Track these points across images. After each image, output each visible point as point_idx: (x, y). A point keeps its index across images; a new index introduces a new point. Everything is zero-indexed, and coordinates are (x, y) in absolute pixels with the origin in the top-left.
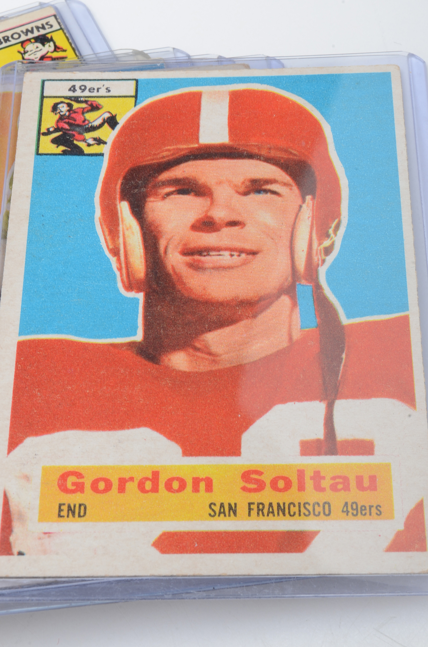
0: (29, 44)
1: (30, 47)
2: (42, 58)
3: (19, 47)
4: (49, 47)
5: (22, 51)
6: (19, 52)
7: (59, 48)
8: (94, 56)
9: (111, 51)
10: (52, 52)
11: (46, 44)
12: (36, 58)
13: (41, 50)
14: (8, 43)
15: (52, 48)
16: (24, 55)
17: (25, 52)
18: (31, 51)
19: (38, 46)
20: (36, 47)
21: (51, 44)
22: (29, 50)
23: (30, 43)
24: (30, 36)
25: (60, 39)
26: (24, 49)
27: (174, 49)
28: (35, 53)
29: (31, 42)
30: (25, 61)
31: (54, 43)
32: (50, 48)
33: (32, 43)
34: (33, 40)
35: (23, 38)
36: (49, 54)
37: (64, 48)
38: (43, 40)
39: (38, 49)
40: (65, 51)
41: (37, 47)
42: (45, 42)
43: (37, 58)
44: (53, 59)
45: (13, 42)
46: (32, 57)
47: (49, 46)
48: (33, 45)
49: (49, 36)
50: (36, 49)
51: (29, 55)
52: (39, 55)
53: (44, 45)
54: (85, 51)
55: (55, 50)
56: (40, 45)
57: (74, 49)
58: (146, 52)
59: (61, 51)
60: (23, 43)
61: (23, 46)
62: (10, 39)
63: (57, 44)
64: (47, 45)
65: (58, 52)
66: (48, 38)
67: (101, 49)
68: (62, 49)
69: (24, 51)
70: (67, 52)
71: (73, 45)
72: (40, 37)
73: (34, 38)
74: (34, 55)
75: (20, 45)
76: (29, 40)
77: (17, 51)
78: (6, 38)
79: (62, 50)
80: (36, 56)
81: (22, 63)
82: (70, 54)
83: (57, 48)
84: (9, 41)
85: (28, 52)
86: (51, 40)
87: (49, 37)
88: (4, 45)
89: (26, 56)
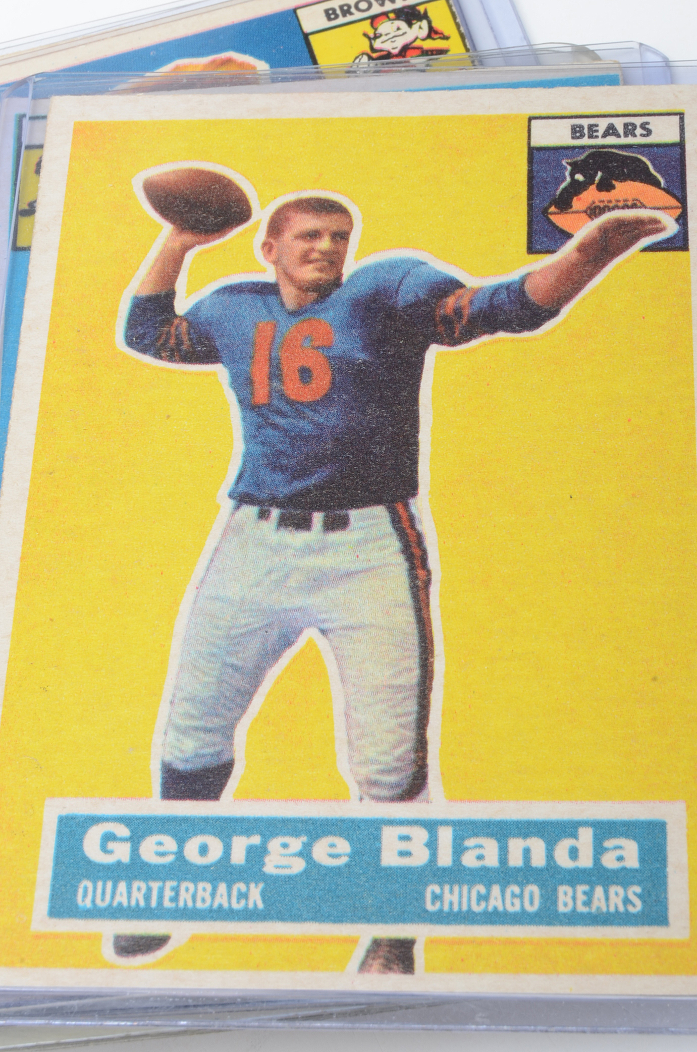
0: (384, 21)
1: (386, 27)
2: (406, 49)
3: (366, 26)
4: (419, 30)
5: (371, 33)
6: (365, 35)
7: (436, 32)
9: (530, 45)
10: (423, 40)
11: (415, 24)
12: (393, 49)
13: (404, 34)
14: (349, 18)
15: (425, 31)
16: (373, 42)
17: (376, 37)
18: (386, 35)
19: (401, 27)
20: (396, 28)
21: (424, 24)
22: (383, 33)
23: (387, 19)
25: (440, 15)
26: (376, 29)
27: (641, 44)
28: (393, 40)
29: (388, 17)
30: (374, 55)
31: (430, 23)
32: (421, 30)
33: (390, 19)
34: (392, 15)
35: (376, 9)
36: (418, 43)
37: (446, 34)
38: (410, 15)
39: (400, 32)
40: (446, 38)
41: (398, 29)
42: (414, 19)
43: (396, 48)
44: (424, 52)
45: (358, 15)
46: (388, 46)
47: (420, 28)
48: (392, 23)
49: (421, 9)
50: (395, 31)
51: (382, 42)
52: (399, 43)
53: (410, 25)
54: (485, 42)
55: (429, 36)
56: (403, 25)
57: (462, 37)
58: (591, 48)
59: (440, 38)
60: (373, 19)
61: (374, 25)
62: (353, 10)
63: (434, 24)
64: (416, 26)
66: (419, 12)
67: (512, 40)
68: (442, 34)
69: (375, 34)
70: (450, 40)
71: (462, 29)
72: (406, 10)
73: (394, 11)
74: (392, 42)
75: (369, 21)
76: (385, 14)
77: (362, 33)
78: (345, 8)
79: (442, 36)
80: (395, 45)
81: (370, 58)
82: (455, 45)
83: (433, 33)
84: (351, 14)
85: (381, 35)
86: (425, 16)
87: (422, 11)
88: (341, 20)
89: (377, 44)
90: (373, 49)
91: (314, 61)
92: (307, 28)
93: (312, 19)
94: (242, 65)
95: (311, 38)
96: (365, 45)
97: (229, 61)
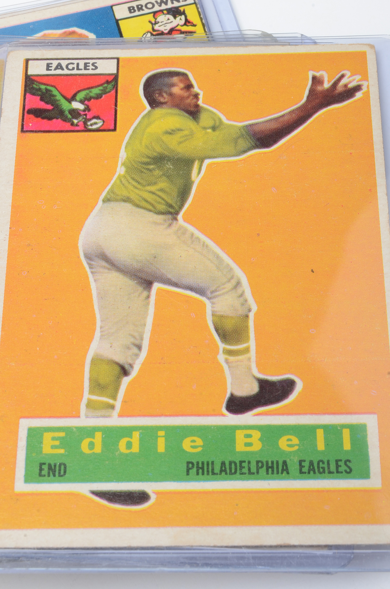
0: (160, 15)
1: (161, 18)
2: (172, 31)
3: (151, 17)
4: (180, 20)
5: (153, 21)
6: (150, 22)
7: (189, 22)
8: (222, 34)
9: (240, 30)
10: (182, 26)
11: (178, 17)
12: (165, 30)
13: (171, 22)
14: (141, 12)
15: (183, 21)
16: (154, 26)
17: (156, 23)
18: (161, 22)
19: (170, 19)
20: (167, 19)
21: (183, 17)
22: (160, 21)
23: (163, 14)
24: (164, 7)
25: (192, 13)
26: (156, 19)
27: (302, 35)
28: (165, 25)
29: (163, 13)
30: (154, 33)
31: (186, 17)
32: (181, 20)
33: (164, 14)
34: (165, 12)
35: (157, 8)
36: (179, 28)
37: (195, 23)
38: (175, 12)
39: (169, 21)
40: (195, 25)
41: (168, 19)
42: (177, 15)
43: (167, 30)
44: (182, 32)
45: (146, 11)
46: (162, 29)
47: (181, 19)
48: (165, 16)
49: (182, 9)
50: (167, 21)
51: (159, 26)
52: (169, 27)
53: (175, 17)
54: (216, 27)
55: (185, 24)
56: (171, 17)
57: (203, 25)
58: (274, 35)
59: (191, 25)
60: (155, 13)
61: (155, 16)
62: (144, 8)
63: (188, 18)
64: (178, 18)
65: (188, 26)
66: (180, 11)
67: (231, 28)
68: (192, 23)
69: (155, 21)
70: (196, 27)
71: (203, 21)
72: (173, 9)
73: (166, 10)
74: (164, 26)
75: (152, 14)
76: (161, 11)
77: (148, 20)
78: (140, 7)
79: (192, 24)
80: (166, 28)
81: (152, 34)
82: (199, 29)
83: (187, 22)
84: (143, 10)
85: (159, 22)
86: (184, 13)
87: (182, 10)
88: (137, 13)
89: (156, 27)
90: (153, 30)
91: (121, 36)
92: (118, 17)
93: (120, 12)
94: (81, 35)
95: (120, 22)
96: (149, 27)
97: (73, 33)
